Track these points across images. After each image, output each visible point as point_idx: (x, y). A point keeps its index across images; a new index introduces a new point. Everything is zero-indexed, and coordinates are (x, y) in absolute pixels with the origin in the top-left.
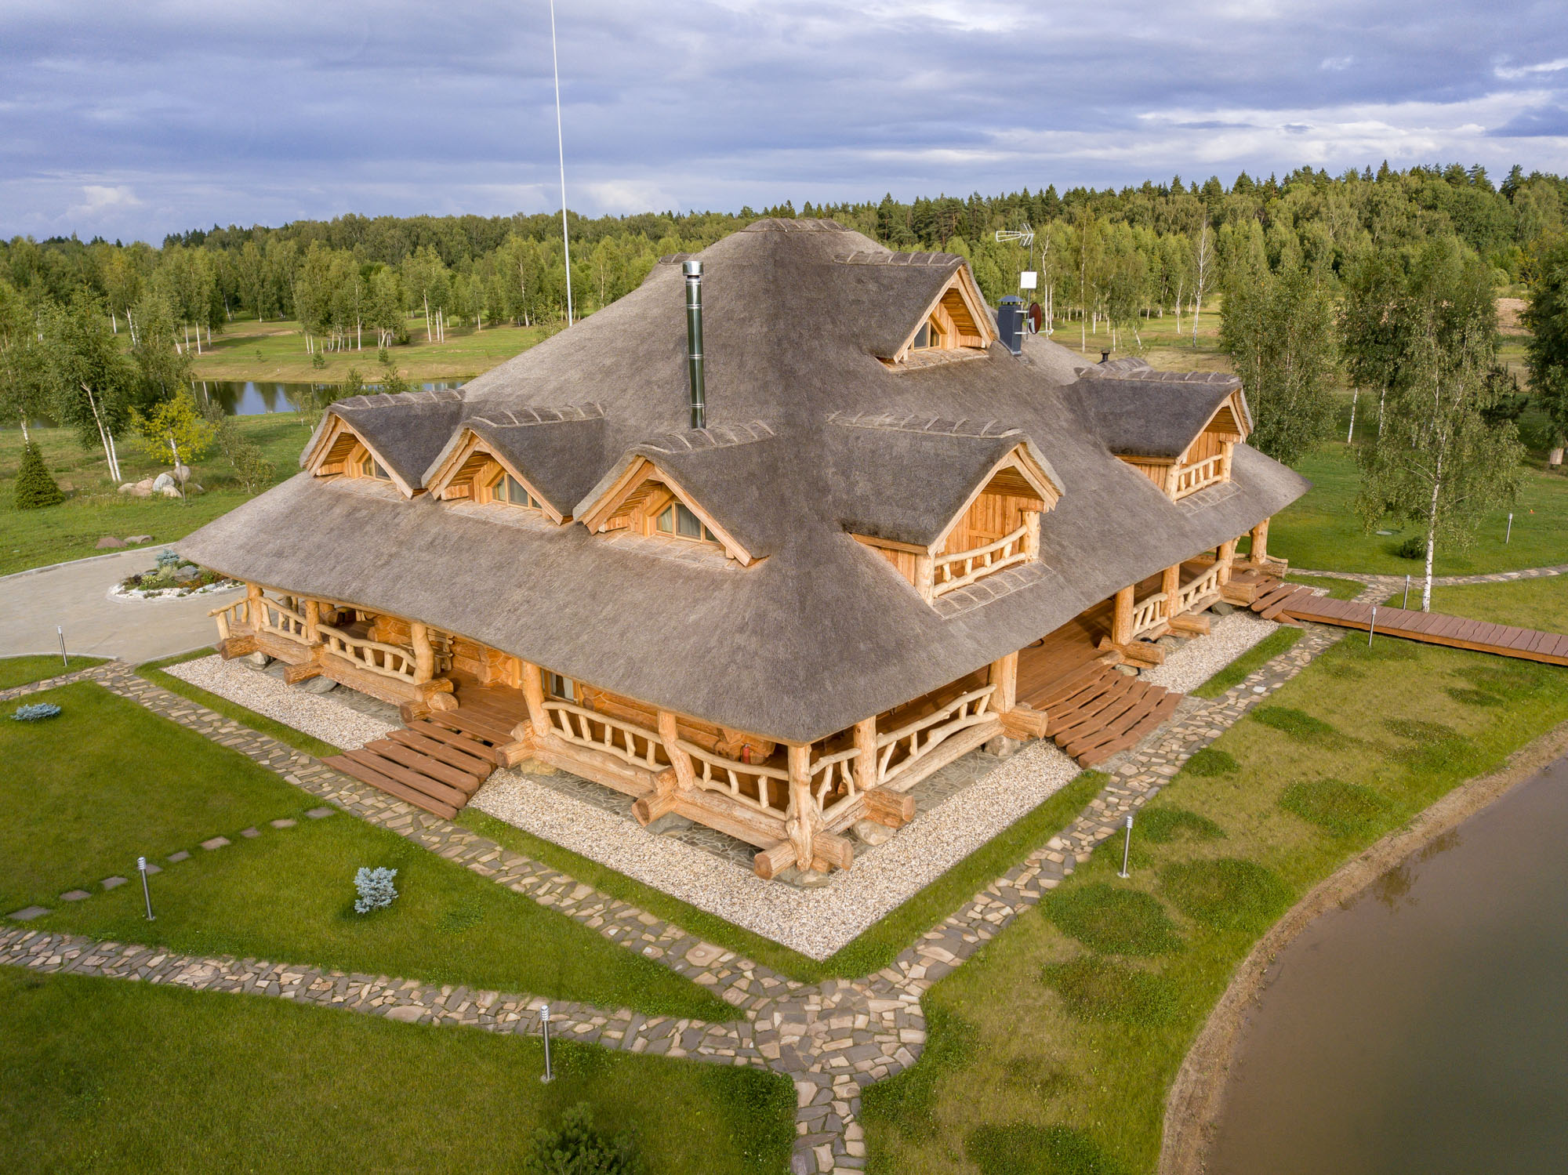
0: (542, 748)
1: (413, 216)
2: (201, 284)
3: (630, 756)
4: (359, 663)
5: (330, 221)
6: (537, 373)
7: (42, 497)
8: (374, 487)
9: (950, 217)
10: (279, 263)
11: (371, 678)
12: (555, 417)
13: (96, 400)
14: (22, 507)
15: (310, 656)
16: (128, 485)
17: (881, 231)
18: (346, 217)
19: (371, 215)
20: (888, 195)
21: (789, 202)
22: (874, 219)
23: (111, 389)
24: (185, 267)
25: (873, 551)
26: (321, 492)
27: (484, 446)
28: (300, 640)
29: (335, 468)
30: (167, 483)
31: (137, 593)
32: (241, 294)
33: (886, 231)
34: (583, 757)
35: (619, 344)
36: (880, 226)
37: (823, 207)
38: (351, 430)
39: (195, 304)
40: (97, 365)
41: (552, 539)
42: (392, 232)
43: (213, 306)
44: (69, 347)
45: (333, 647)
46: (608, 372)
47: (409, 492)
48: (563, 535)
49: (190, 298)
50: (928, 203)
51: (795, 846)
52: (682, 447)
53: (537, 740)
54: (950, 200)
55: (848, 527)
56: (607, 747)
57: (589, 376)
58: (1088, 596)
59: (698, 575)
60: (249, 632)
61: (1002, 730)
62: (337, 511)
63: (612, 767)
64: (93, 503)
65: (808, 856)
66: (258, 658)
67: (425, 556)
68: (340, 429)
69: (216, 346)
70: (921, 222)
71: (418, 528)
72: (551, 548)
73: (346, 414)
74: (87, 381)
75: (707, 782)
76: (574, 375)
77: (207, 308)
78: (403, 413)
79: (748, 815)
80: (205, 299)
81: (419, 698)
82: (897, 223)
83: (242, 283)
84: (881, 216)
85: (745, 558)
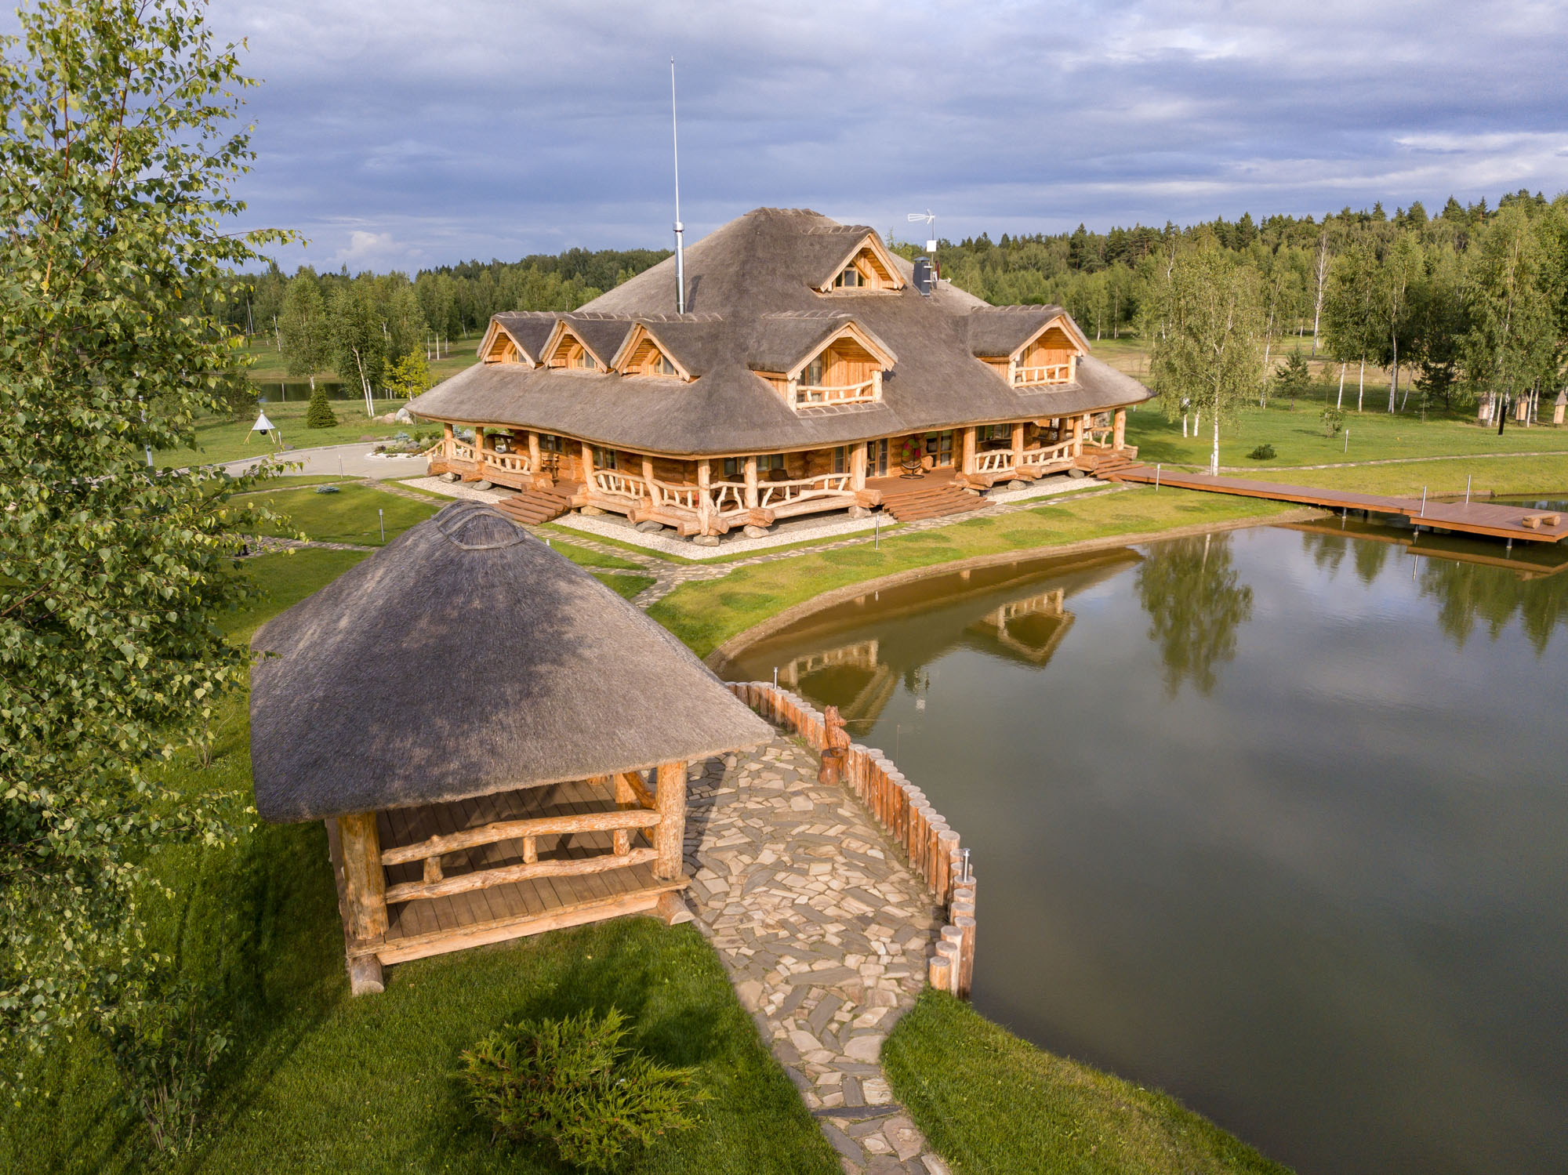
0: (592, 499)
1: (630, 249)
2: (442, 301)
3: (633, 495)
4: (503, 469)
5: (558, 255)
6: (615, 301)
7: (324, 421)
8: (518, 366)
9: (1142, 246)
10: (510, 289)
11: (508, 476)
12: (612, 317)
13: (361, 359)
14: (311, 426)
15: (477, 467)
16: (379, 417)
17: (1072, 261)
18: (571, 252)
19: (594, 250)
20: (1082, 226)
21: (985, 235)
22: (1065, 248)
23: (372, 351)
24: (430, 286)
25: (766, 381)
26: (488, 371)
27: (569, 331)
28: (472, 461)
29: (497, 358)
30: (405, 415)
31: (382, 455)
32: (476, 315)
33: (1078, 260)
34: (611, 499)
35: (661, 282)
36: (1072, 255)
37: (1019, 238)
38: (504, 330)
39: (437, 317)
40: (363, 334)
41: (601, 381)
42: (611, 264)
43: (451, 320)
44: (347, 321)
45: (490, 461)
46: (652, 297)
47: (533, 365)
48: (607, 378)
49: (433, 313)
50: (1121, 232)
51: (699, 522)
52: (661, 319)
53: (589, 494)
54: (1143, 229)
55: (752, 367)
56: (623, 492)
57: (641, 300)
58: (908, 422)
59: (666, 389)
60: (445, 460)
61: (857, 502)
62: (495, 379)
63: (624, 502)
64: (356, 425)
65: (706, 527)
66: (449, 476)
67: (537, 395)
68: (499, 330)
69: (451, 354)
70: (1113, 251)
71: (536, 383)
72: (599, 385)
73: (501, 320)
74: (356, 345)
75: (667, 501)
76: (634, 300)
77: (446, 321)
78: (534, 322)
79: (683, 513)
80: (445, 313)
81: (532, 480)
82: (1088, 252)
83: (477, 306)
84: (1073, 246)
85: (687, 377)
